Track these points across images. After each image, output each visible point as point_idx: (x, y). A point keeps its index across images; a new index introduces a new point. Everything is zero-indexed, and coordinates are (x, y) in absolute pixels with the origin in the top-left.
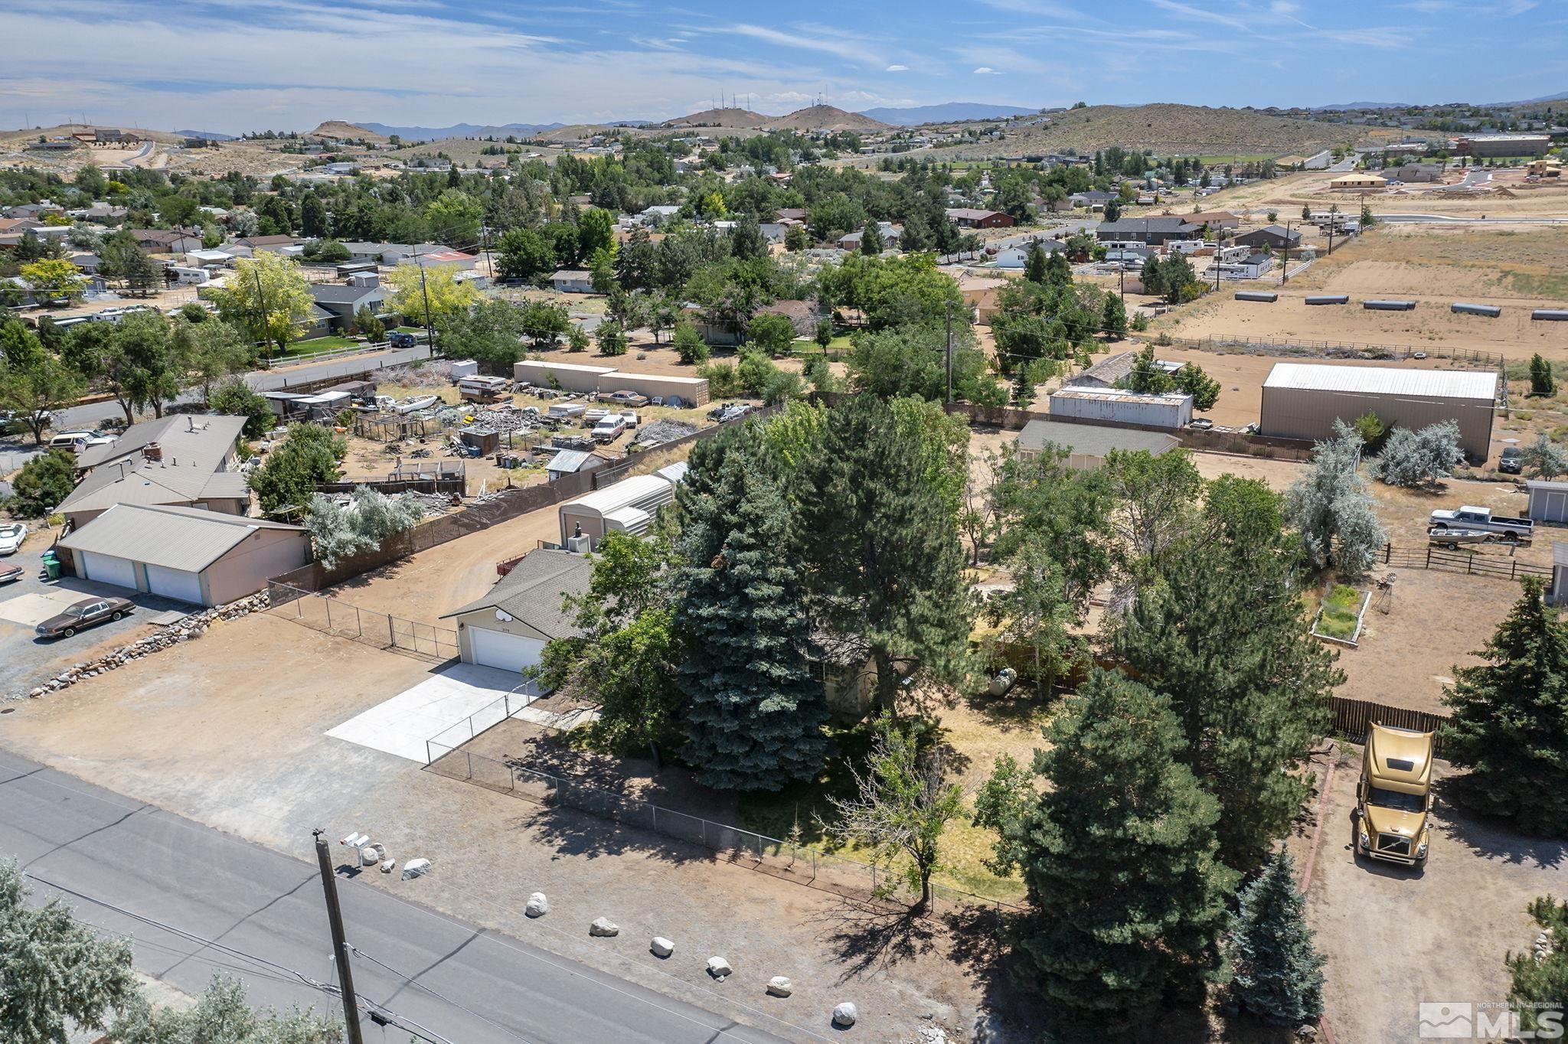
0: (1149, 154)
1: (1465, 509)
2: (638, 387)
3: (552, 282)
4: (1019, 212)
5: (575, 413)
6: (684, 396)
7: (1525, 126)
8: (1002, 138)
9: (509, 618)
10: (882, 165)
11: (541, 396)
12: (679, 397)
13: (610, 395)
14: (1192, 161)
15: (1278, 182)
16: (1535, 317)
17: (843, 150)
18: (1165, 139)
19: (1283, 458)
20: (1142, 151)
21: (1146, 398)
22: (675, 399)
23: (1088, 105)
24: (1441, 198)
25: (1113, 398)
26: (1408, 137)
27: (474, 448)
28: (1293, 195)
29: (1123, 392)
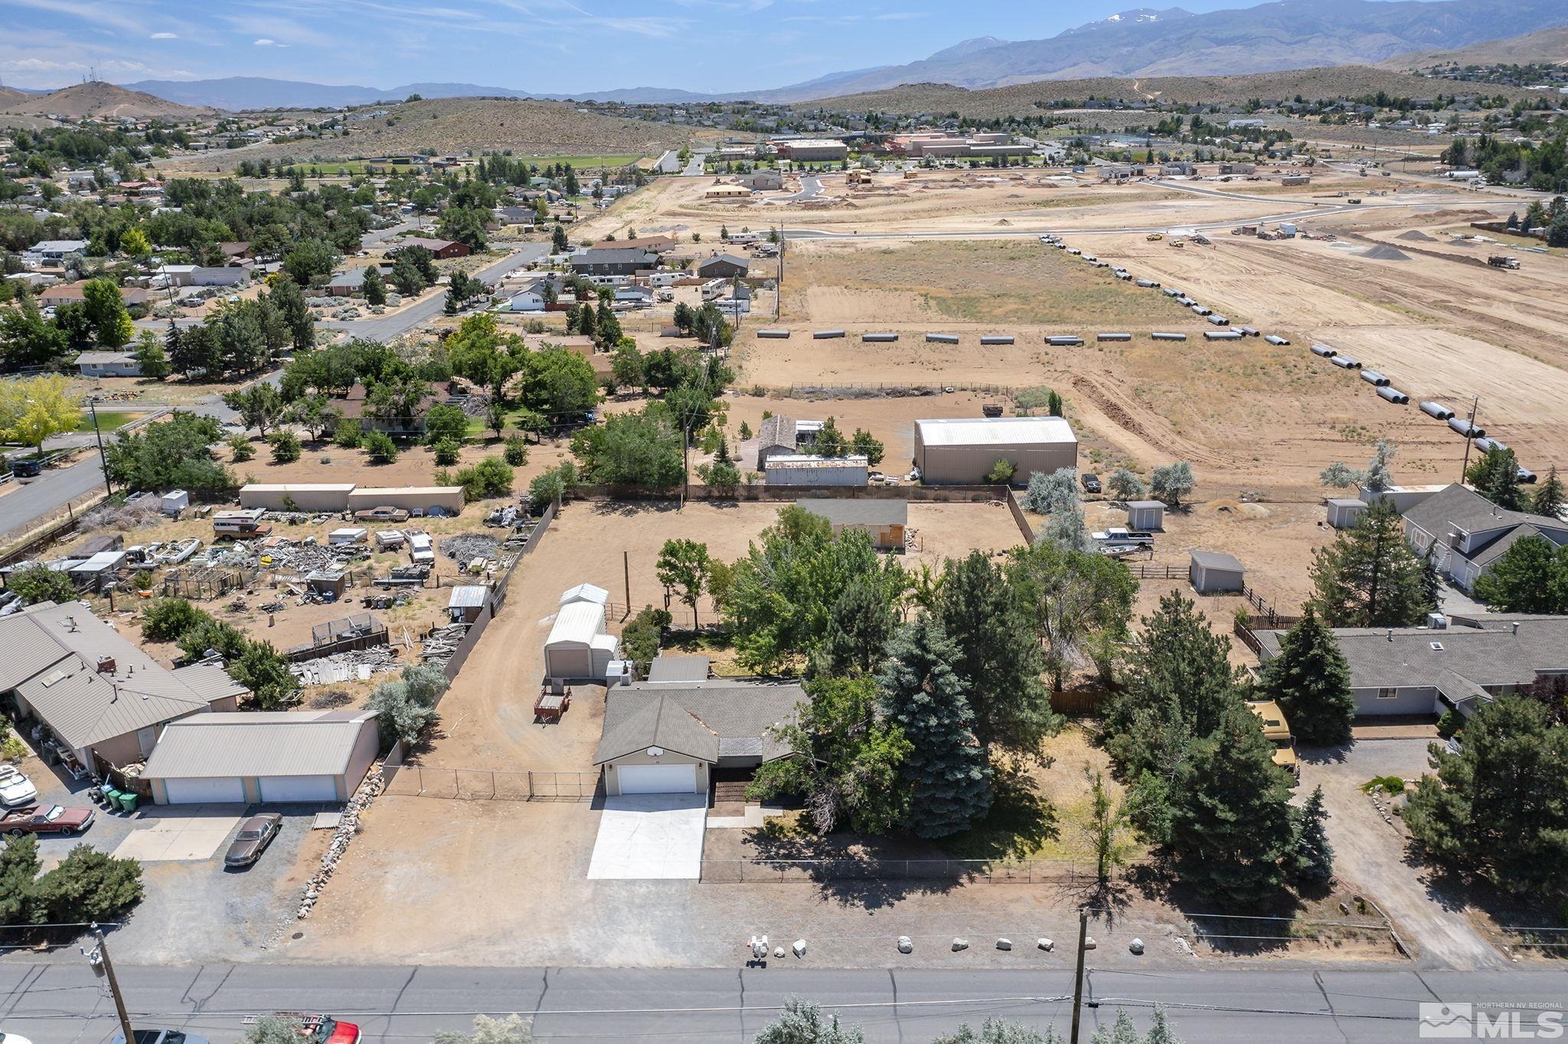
0: (509, 154)
1: (1113, 531)
2: (397, 502)
3: (78, 367)
4: (473, 241)
5: (361, 537)
6: (446, 505)
7: (812, 127)
8: (346, 133)
9: (660, 752)
10: (242, 170)
11: (293, 522)
12: (440, 507)
13: (370, 513)
14: (563, 166)
15: (651, 186)
16: (984, 342)
17: (170, 146)
18: (519, 139)
19: (956, 500)
20: (502, 150)
21: (838, 462)
22: (437, 509)
23: (424, 97)
24: (803, 209)
25: (814, 465)
26: (731, 139)
27: (329, 594)
28: (681, 206)
29: (813, 457)
